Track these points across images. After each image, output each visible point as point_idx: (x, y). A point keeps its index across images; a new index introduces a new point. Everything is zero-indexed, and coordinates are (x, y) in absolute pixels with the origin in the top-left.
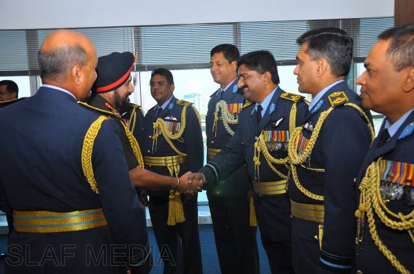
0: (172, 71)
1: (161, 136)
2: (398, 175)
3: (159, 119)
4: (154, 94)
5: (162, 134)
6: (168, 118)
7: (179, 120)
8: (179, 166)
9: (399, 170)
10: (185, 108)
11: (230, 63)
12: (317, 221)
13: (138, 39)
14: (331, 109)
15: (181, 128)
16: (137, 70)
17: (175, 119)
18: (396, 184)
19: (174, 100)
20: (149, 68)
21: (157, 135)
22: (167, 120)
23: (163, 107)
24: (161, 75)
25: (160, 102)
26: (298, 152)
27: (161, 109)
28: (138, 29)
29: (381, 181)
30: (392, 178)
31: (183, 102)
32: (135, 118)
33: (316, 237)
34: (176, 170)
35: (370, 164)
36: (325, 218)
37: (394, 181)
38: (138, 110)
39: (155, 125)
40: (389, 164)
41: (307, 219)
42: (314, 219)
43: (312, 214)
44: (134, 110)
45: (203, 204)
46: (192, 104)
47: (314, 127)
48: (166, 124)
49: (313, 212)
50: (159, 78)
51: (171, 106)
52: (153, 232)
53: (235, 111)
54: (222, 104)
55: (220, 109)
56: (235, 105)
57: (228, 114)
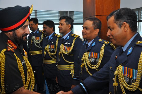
2: (93, 56)
9: (93, 54)
11: (35, 24)
18: (92, 58)
29: (88, 57)
30: (91, 56)
35: (84, 53)
37: (92, 57)
40: (90, 53)
53: (38, 39)
54: (34, 37)
55: (33, 39)
56: (38, 37)
57: (36, 41)
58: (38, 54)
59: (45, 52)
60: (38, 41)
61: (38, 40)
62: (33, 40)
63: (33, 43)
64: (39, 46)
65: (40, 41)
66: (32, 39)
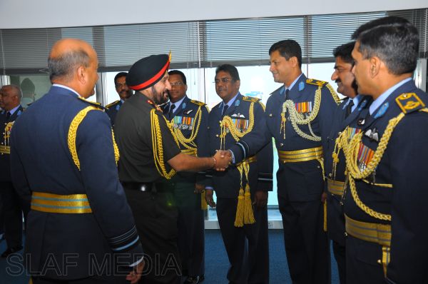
0: (237, 68)
1: (229, 135)
3: (225, 117)
4: (219, 91)
5: (230, 132)
6: (235, 115)
7: (247, 117)
8: (248, 166)
10: (252, 104)
12: (381, 243)
13: (203, 35)
14: (402, 115)
15: (249, 126)
16: (201, 67)
17: (242, 116)
19: (240, 97)
20: (214, 64)
21: (225, 134)
22: (234, 118)
23: (230, 104)
24: (225, 71)
25: (226, 99)
26: (358, 163)
27: (227, 106)
28: (203, 23)
31: (250, 98)
32: (200, 117)
33: (379, 261)
34: (246, 170)
36: (393, 240)
38: (204, 107)
39: (222, 123)
41: (367, 239)
42: (377, 240)
43: (374, 234)
44: (200, 108)
45: (273, 208)
46: (259, 100)
47: (380, 136)
48: (234, 122)
49: (376, 232)
50: (224, 75)
51: (237, 104)
52: (221, 235)
53: (304, 110)
54: (289, 104)
55: (287, 109)
56: (304, 104)
57: (297, 115)
58: (306, 159)
59: (337, 153)
60: (306, 114)
61: (304, 114)
62: (287, 114)
63: (289, 123)
64: (311, 135)
65: (311, 115)
66: (284, 110)
